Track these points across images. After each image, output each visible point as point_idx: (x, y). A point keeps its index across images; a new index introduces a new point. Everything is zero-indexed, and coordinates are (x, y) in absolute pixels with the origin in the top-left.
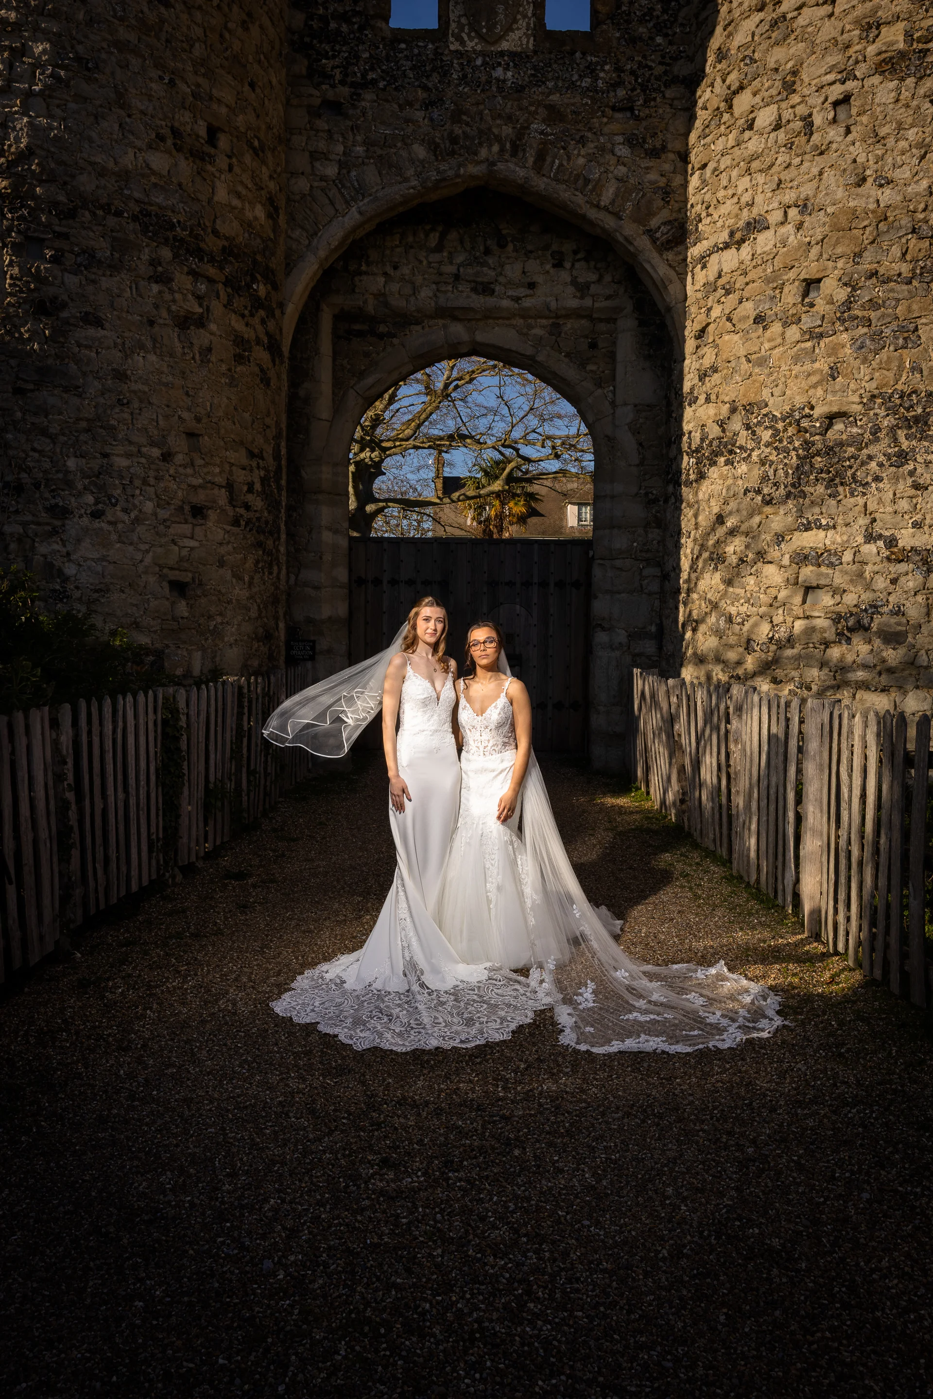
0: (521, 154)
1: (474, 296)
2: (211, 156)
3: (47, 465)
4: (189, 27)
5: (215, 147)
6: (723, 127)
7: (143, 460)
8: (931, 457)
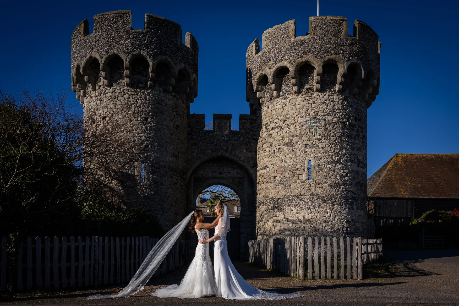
0: (227, 151)
1: (219, 174)
2: (178, 157)
4: (175, 138)
8: (293, 206)
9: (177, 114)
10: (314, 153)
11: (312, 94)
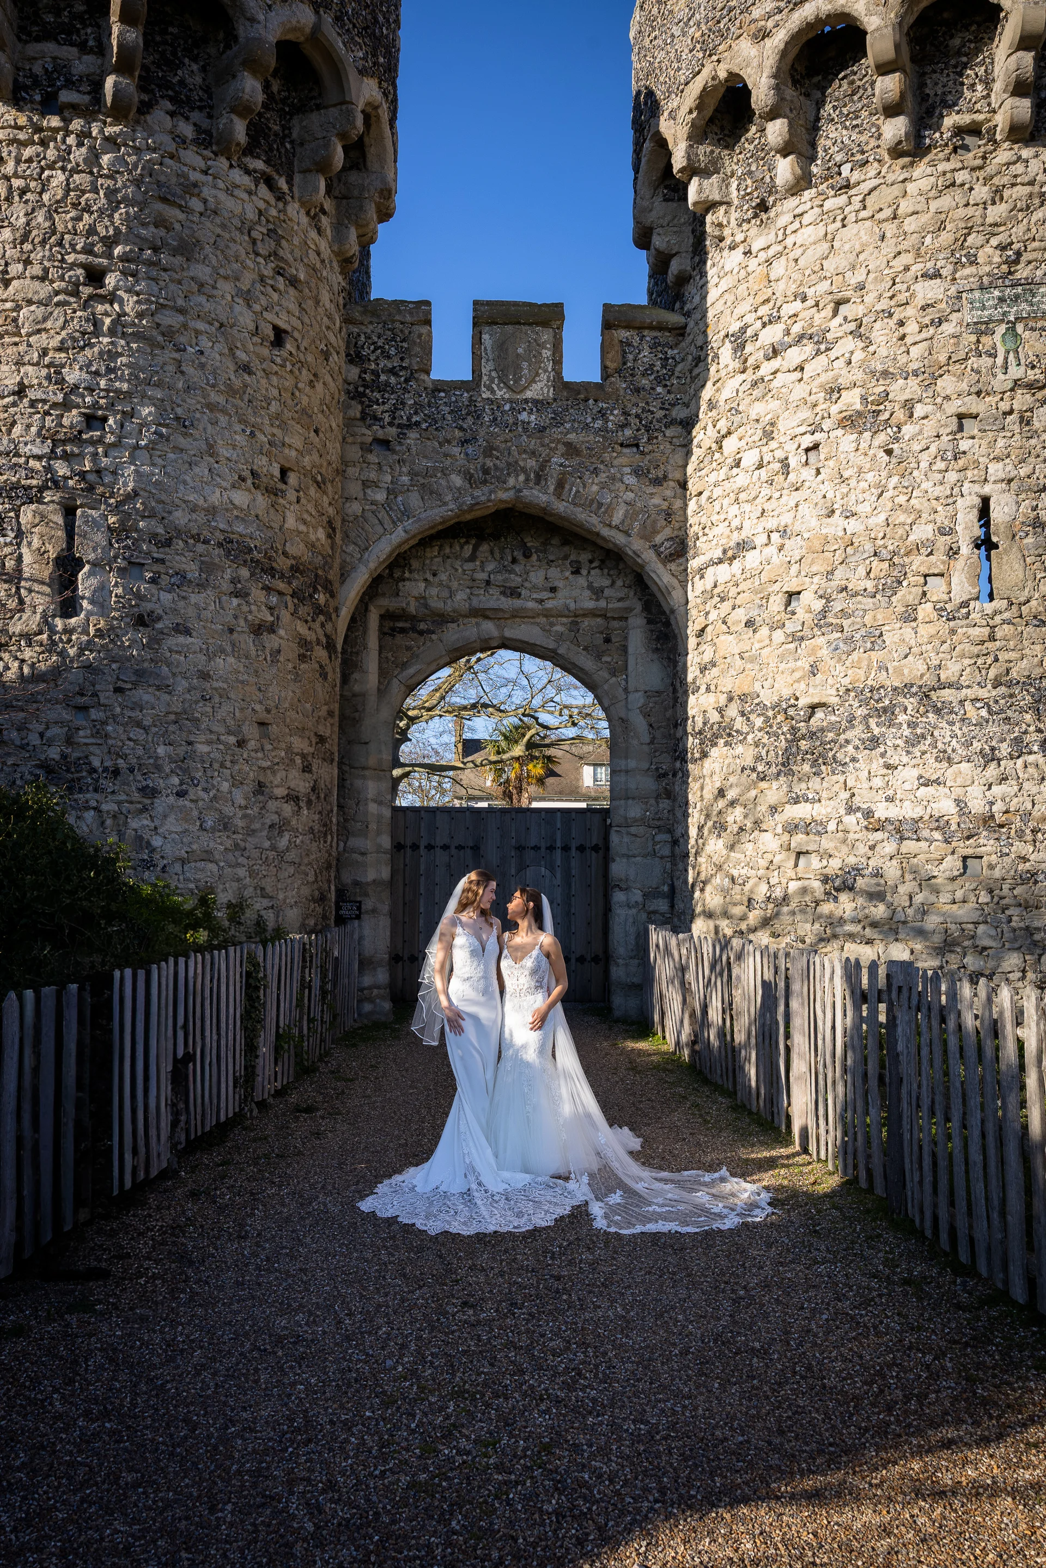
0: (543, 483)
1: (503, 599)
2: (282, 491)
3: (140, 752)
4: (267, 390)
5: (286, 483)
6: (714, 464)
7: (221, 747)
8: (899, 742)
9: (279, 272)
10: (1007, 461)
11: (984, 158)
